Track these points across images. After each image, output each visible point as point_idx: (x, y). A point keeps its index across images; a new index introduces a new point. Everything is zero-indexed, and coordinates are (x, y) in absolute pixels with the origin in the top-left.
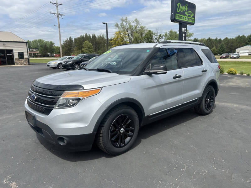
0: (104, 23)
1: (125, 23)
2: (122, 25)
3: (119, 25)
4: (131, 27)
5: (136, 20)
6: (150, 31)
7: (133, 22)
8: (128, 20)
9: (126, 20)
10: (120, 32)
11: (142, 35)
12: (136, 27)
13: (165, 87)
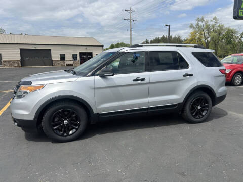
0: (167, 25)
1: (200, 23)
2: (198, 25)
3: (195, 26)
4: (208, 27)
5: (215, 18)
6: (229, 30)
7: (211, 21)
8: (205, 19)
9: (203, 19)
10: (195, 32)
11: (220, 34)
12: (213, 26)
13: (120, 89)
